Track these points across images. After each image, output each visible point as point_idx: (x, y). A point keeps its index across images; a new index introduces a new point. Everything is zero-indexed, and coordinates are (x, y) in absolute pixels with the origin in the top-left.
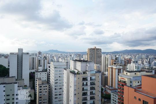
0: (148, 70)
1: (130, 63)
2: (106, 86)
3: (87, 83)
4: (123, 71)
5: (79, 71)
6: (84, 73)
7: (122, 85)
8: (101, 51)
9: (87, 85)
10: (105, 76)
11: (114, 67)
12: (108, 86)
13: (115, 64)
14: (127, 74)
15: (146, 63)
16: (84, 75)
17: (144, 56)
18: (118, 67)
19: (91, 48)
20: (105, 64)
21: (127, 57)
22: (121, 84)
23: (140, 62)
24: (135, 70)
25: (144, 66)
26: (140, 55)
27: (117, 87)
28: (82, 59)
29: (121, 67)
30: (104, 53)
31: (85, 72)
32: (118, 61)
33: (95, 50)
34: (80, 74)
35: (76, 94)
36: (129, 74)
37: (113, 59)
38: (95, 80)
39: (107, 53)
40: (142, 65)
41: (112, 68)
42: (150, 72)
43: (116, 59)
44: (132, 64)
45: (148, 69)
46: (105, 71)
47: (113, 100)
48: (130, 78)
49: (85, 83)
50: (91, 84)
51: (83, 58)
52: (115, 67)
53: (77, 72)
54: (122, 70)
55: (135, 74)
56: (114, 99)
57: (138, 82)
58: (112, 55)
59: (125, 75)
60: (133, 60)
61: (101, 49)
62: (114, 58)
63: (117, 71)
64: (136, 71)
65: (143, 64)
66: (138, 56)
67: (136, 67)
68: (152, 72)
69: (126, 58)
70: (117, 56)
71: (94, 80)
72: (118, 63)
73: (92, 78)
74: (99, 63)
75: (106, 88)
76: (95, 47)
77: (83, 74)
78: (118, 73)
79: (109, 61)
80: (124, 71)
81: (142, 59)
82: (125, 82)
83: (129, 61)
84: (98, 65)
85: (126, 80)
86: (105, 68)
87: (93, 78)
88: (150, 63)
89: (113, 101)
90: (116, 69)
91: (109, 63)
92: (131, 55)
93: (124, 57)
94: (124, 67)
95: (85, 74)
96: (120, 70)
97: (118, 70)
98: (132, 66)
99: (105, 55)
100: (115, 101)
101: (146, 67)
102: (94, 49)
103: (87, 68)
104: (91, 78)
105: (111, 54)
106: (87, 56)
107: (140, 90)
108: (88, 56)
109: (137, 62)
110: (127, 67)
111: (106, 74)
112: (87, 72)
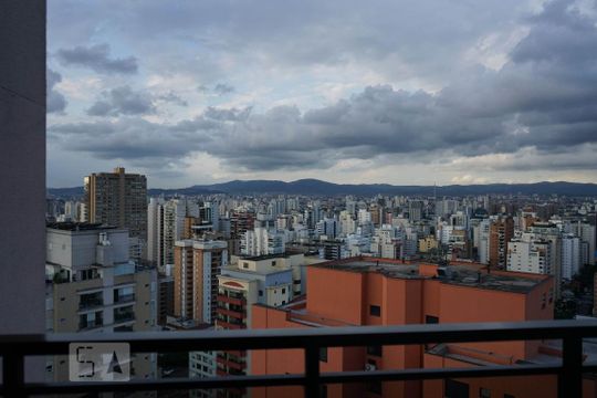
0: (306, 249)
1: (252, 229)
2: (170, 320)
3: (98, 315)
4: (229, 259)
5: (62, 271)
6: (87, 274)
7: (231, 306)
8: (145, 187)
9: (99, 321)
10: (163, 281)
11: (198, 246)
12: (176, 317)
13: (199, 232)
14: (246, 265)
15: (301, 227)
16: (88, 283)
17: (292, 203)
18: (212, 244)
19: (103, 174)
20: (162, 235)
21: (242, 207)
22: (227, 305)
23: (281, 223)
24: (268, 250)
25: (295, 235)
26: (281, 198)
27: (207, 319)
28: (61, 219)
29: (223, 244)
30: (156, 193)
31: (90, 271)
32: (210, 223)
33: (122, 180)
34: (67, 280)
35: (50, 367)
36: (253, 265)
37: (191, 214)
38: (134, 300)
39: (168, 194)
40: (287, 231)
41: (190, 250)
42: (313, 254)
43: (203, 213)
44: (257, 230)
45: (307, 245)
46: (162, 264)
47: (199, 367)
48: (258, 281)
49: (91, 317)
50: (118, 318)
51: (63, 213)
52: (201, 246)
53: (56, 275)
54: (225, 254)
55: (274, 264)
56: (201, 363)
57: (284, 291)
58: (189, 202)
59: (242, 271)
60: (260, 217)
61: (144, 179)
62: (195, 212)
63: (207, 257)
64: (270, 256)
65: (292, 229)
66: (273, 201)
67: (270, 240)
68: (318, 253)
69: (238, 209)
70: (207, 205)
71: (129, 301)
72: (211, 230)
73: (120, 294)
74: (139, 231)
75: (169, 325)
76: (122, 170)
77: (84, 278)
78: (212, 266)
79: (175, 224)
80: (232, 257)
81: (286, 212)
82: (240, 295)
83: (246, 223)
84: (135, 240)
85: (246, 287)
86: (162, 250)
87: (127, 291)
88: (310, 225)
89: (198, 371)
90: (204, 251)
91: (175, 231)
92: (251, 200)
93: (229, 208)
94: (231, 241)
95: (90, 277)
96: (220, 254)
97: (213, 254)
98: (258, 239)
99: (161, 200)
100: (205, 369)
101: (302, 240)
102: (115, 174)
103: (101, 253)
104: (116, 292)
105: (183, 196)
106: (83, 205)
107: (302, 312)
108: (88, 207)
109: (272, 223)
110: (243, 241)
111: (168, 274)
112: (101, 272)
